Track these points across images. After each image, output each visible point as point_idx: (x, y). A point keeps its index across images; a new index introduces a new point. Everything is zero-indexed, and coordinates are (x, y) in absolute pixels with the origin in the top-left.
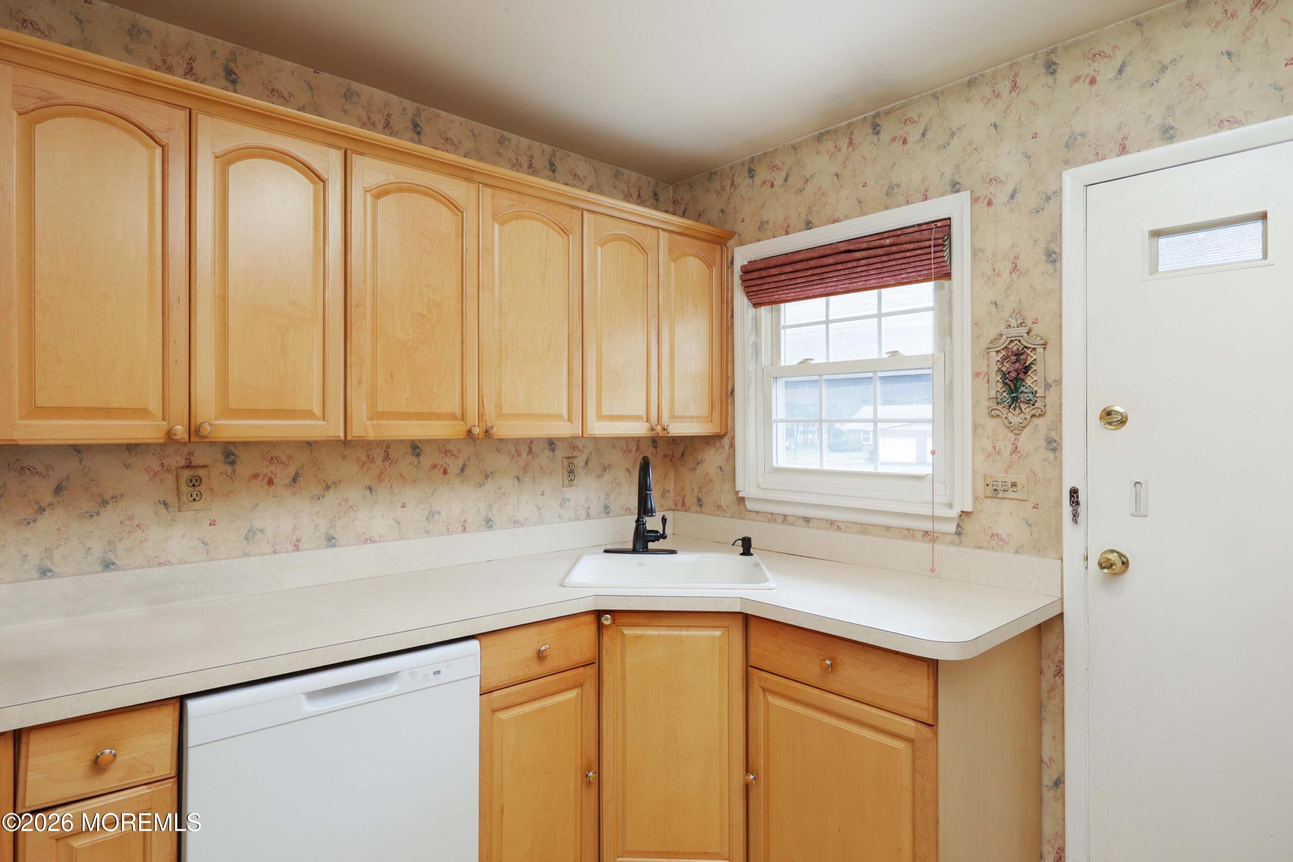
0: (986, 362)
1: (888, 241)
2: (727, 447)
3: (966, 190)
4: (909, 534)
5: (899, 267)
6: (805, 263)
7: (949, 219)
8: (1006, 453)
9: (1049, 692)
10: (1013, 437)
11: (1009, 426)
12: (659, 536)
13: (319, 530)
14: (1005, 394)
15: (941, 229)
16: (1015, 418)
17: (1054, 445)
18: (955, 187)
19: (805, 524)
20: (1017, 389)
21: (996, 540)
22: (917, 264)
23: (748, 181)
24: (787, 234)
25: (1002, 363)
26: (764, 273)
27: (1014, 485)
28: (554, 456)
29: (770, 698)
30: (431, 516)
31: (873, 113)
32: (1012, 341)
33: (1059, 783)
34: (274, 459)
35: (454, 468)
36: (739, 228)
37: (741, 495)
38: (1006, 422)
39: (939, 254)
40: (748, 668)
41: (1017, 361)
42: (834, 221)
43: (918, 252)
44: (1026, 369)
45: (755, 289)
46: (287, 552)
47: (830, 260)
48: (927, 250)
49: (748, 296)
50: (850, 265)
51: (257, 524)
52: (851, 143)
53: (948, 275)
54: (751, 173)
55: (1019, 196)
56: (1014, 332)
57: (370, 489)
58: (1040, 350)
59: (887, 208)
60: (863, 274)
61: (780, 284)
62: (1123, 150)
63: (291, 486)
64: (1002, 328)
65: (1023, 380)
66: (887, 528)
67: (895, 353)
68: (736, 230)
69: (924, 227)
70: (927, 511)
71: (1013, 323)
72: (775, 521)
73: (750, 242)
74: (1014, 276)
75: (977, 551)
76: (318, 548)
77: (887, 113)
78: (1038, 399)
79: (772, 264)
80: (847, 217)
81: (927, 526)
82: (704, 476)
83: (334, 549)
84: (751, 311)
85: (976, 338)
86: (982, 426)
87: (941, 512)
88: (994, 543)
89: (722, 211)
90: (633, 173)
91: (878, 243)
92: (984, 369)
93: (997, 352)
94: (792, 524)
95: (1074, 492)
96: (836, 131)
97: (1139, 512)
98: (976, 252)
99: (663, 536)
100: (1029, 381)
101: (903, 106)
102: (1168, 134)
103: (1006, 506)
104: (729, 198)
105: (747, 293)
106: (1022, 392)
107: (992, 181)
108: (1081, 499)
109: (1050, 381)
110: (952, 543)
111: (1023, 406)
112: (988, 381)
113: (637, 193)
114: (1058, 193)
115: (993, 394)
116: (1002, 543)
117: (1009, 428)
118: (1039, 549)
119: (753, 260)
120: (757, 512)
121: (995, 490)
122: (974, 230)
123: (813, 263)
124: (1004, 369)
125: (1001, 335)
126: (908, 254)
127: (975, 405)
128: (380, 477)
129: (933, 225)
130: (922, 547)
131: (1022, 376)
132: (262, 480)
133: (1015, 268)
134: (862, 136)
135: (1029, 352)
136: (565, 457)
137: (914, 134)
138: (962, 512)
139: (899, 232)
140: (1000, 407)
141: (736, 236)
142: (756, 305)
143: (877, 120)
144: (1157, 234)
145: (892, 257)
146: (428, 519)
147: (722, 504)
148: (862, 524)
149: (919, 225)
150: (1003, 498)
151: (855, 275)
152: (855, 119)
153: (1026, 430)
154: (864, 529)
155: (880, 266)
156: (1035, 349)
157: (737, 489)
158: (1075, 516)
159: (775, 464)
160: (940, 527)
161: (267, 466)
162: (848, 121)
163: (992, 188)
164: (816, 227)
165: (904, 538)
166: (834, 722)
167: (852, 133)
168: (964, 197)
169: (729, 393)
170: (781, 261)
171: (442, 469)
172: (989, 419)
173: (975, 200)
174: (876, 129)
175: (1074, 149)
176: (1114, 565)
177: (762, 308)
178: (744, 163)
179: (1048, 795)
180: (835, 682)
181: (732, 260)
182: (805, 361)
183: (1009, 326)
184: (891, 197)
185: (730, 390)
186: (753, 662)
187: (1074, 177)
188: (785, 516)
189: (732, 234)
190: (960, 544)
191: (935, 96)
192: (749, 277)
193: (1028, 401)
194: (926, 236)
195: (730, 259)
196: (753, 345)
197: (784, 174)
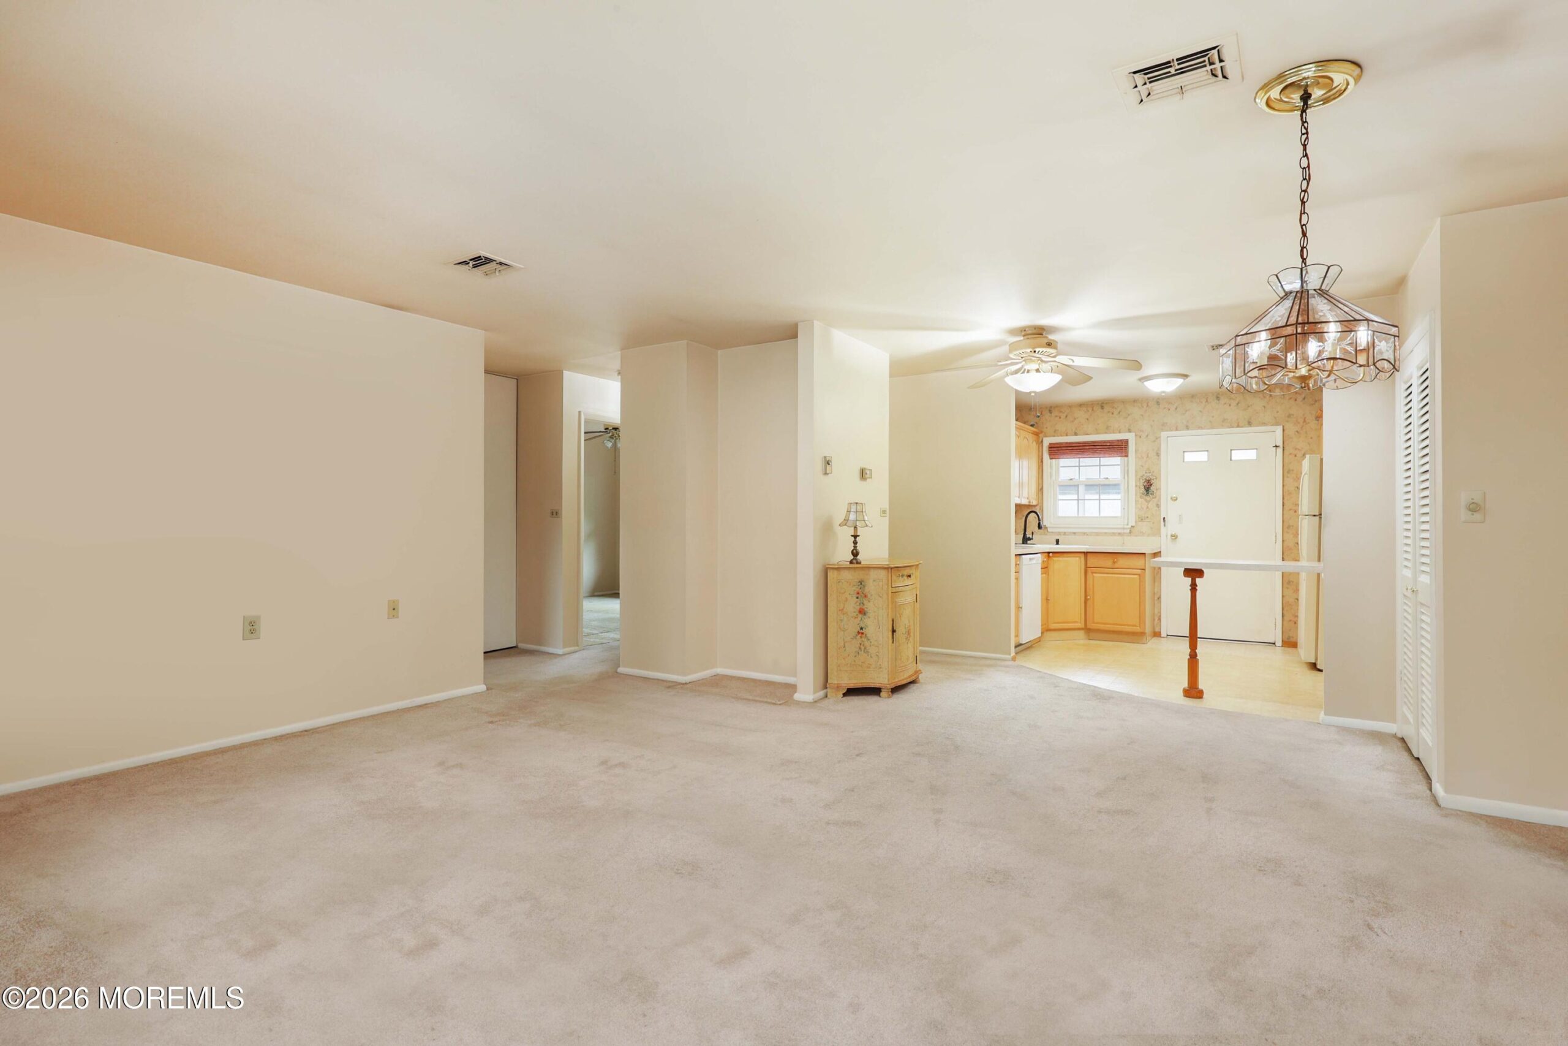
0: (1139, 482)
1: (1108, 444)
2: (1040, 508)
3: (1133, 432)
4: (1114, 534)
5: (1111, 452)
6: (1074, 447)
7: (1127, 440)
8: (1145, 508)
10: (1147, 504)
11: (1146, 500)
12: (1029, 539)
14: (1145, 492)
15: (1125, 442)
16: (1148, 498)
17: (1158, 506)
18: (1130, 431)
19: (1073, 535)
20: (1148, 490)
21: (1142, 534)
22: (1117, 452)
23: (1049, 414)
24: (1067, 436)
25: (1144, 483)
26: (1058, 449)
27: (1147, 517)
29: (1095, 575)
31: (1102, 404)
32: (1147, 477)
33: (1159, 598)
36: (1045, 430)
37: (1046, 527)
39: (1125, 450)
40: (1086, 568)
41: (1148, 482)
42: (1087, 434)
43: (1118, 449)
44: (1151, 485)
45: (1054, 453)
47: (1087, 447)
48: (1121, 448)
49: (1049, 456)
52: (1093, 410)
53: (1127, 456)
54: (1050, 412)
55: (1149, 437)
56: (1148, 475)
58: (1155, 480)
59: (1107, 433)
61: (1065, 452)
62: (1177, 430)
64: (1144, 473)
65: (1150, 488)
66: (1106, 533)
67: (1107, 479)
69: (1120, 441)
70: (1122, 526)
73: (1050, 436)
74: (1148, 459)
75: (1136, 536)
77: (1106, 403)
78: (1154, 493)
79: (1062, 446)
80: (1092, 434)
81: (1119, 531)
84: (1049, 460)
85: (1136, 475)
86: (1138, 501)
87: (1125, 527)
89: (1037, 423)
91: (1105, 444)
92: (1138, 484)
93: (1143, 480)
94: (1068, 536)
95: (1164, 518)
96: (1087, 405)
97: (1180, 522)
98: (1136, 450)
99: (1032, 539)
100: (1152, 488)
101: (1112, 404)
102: (1187, 428)
103: (1145, 523)
104: (1043, 420)
105: (1050, 454)
106: (1150, 491)
107: (1142, 431)
108: (1166, 519)
109: (1158, 488)
110: (1128, 536)
112: (1140, 488)
114: (1160, 437)
115: (1141, 492)
116: (1144, 534)
118: (1154, 534)
119: (1052, 443)
120: (1052, 532)
122: (1136, 444)
123: (1080, 447)
125: (1143, 475)
126: (1115, 449)
127: (1136, 495)
129: (1122, 441)
133: (1148, 457)
134: (1098, 409)
137: (1116, 413)
138: (1132, 526)
139: (1111, 441)
140: (1143, 495)
141: (1045, 433)
142: (1051, 459)
143: (1103, 406)
144: (1184, 452)
145: (1108, 449)
149: (1118, 440)
150: (1144, 521)
151: (1094, 453)
152: (1095, 404)
153: (1150, 502)
154: (1097, 534)
156: (1153, 479)
157: (1044, 524)
158: (1165, 526)
159: (1059, 515)
160: (1125, 531)
162: (1092, 404)
163: (1141, 434)
164: (1079, 435)
165: (1112, 536)
166: (1116, 576)
167: (1094, 407)
168: (1133, 434)
169: (1040, 490)
170: (1067, 445)
172: (1140, 499)
173: (1136, 435)
174: (1102, 408)
175: (1164, 426)
176: (1174, 537)
177: (1054, 460)
178: (1046, 408)
179: (1156, 602)
180: (1116, 565)
181: (1042, 441)
182: (1071, 479)
183: (1146, 473)
184: (1108, 429)
185: (1040, 488)
186: (1088, 565)
187: (1164, 434)
188: (1065, 533)
189: (1042, 432)
190: (1130, 536)
191: (1123, 402)
192: (1052, 449)
193: (1151, 494)
194: (1120, 444)
195: (1040, 440)
196: (1051, 473)
197: (1065, 415)
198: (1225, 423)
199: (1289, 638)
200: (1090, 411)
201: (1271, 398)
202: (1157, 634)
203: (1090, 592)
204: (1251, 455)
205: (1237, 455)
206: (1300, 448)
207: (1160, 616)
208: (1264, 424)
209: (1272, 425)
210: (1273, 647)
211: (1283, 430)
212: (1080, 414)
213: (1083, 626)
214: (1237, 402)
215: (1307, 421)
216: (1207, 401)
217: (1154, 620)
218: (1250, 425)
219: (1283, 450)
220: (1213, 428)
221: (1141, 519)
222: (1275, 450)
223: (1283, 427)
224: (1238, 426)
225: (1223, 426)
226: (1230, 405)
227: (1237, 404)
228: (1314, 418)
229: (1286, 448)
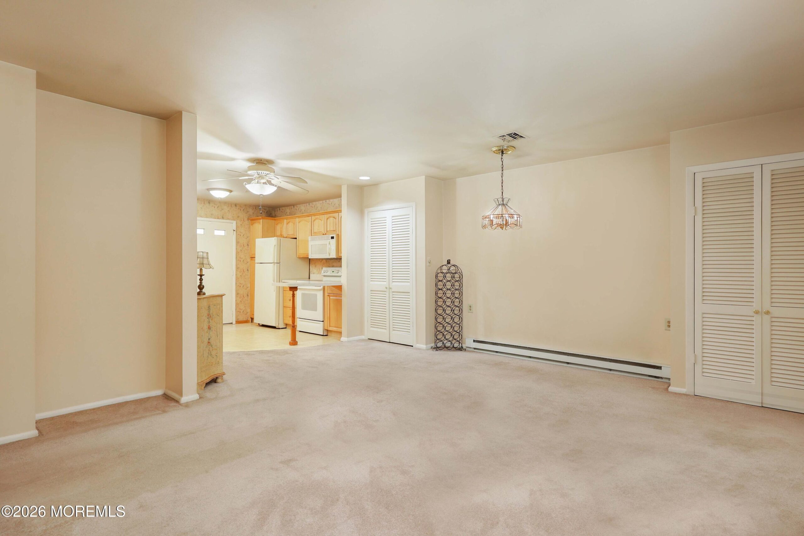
198: (212, 216)
199: (238, 319)
204: (222, 233)
205: (217, 233)
206: (242, 232)
208: (228, 219)
209: (232, 220)
210: (231, 325)
211: (236, 223)
214: (217, 206)
216: (204, 203)
218: (223, 218)
220: (207, 217)
222: (233, 232)
223: (236, 221)
224: (218, 218)
226: (214, 207)
227: (218, 207)
228: (247, 219)
229: (237, 231)
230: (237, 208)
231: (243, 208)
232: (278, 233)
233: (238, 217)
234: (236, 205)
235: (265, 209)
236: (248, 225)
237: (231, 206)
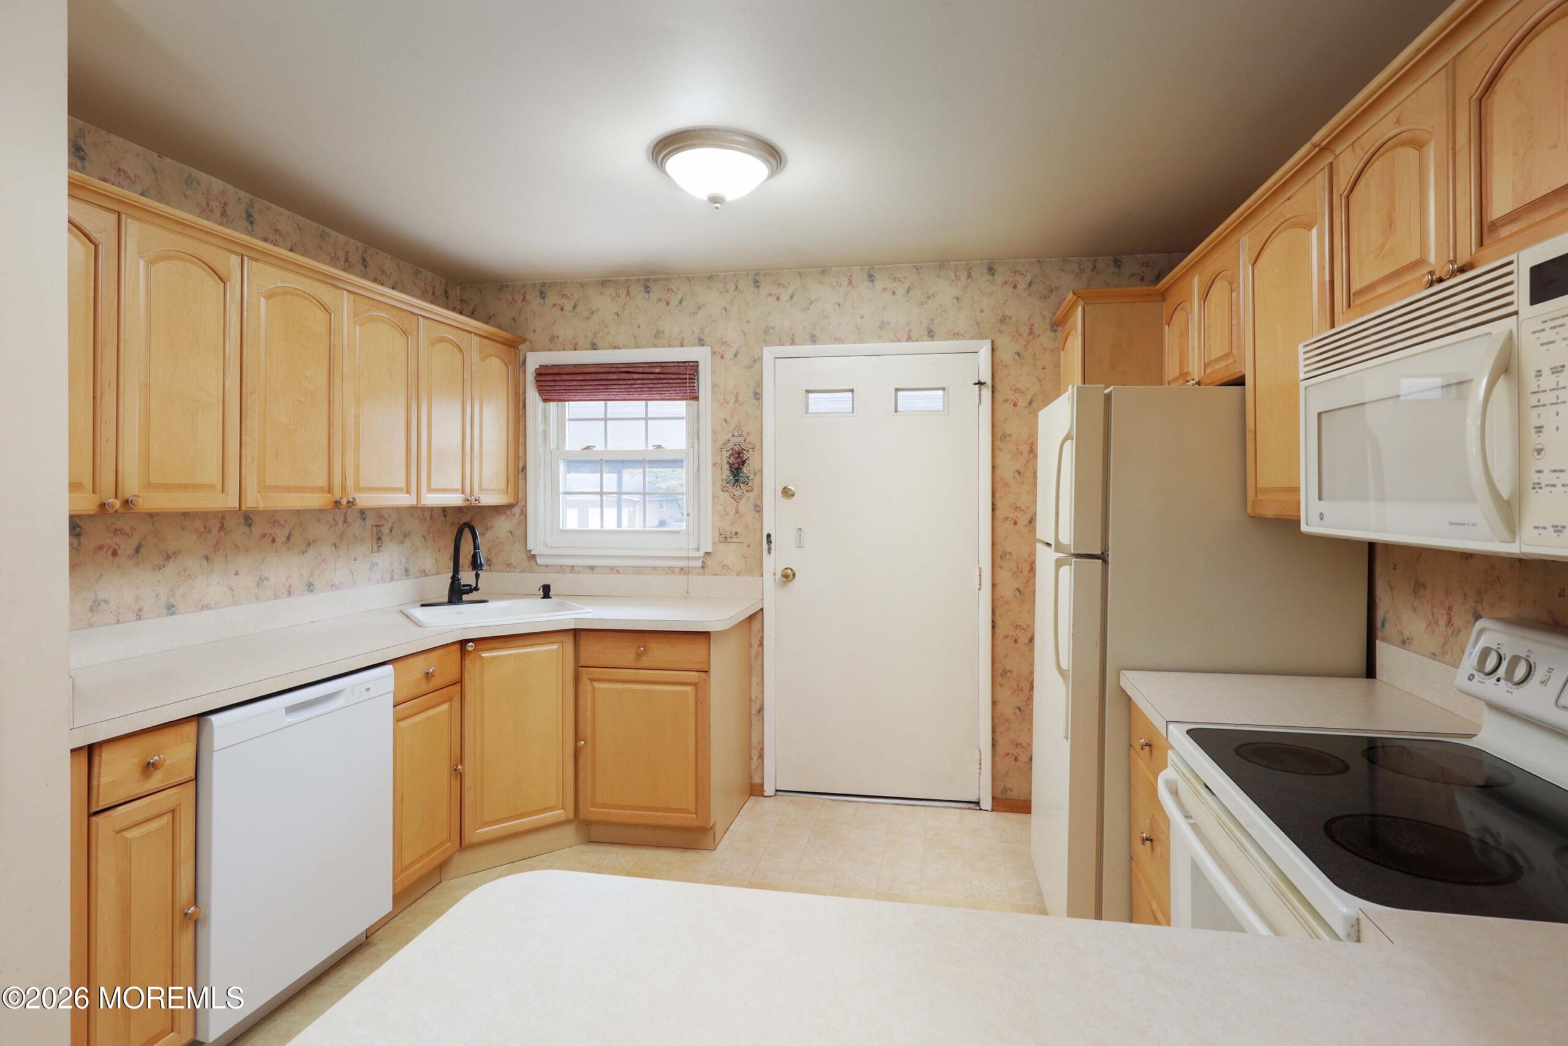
0: (720, 457)
1: (657, 370)
2: (517, 515)
3: (708, 346)
4: (670, 570)
5: (665, 389)
6: (593, 375)
7: (698, 362)
8: (732, 513)
9: (755, 657)
10: (736, 504)
11: (733, 497)
12: (473, 589)
13: (160, 600)
14: (731, 477)
15: (692, 368)
16: (738, 493)
17: (758, 509)
18: (701, 342)
19: (590, 571)
20: (738, 474)
21: (725, 569)
22: (677, 389)
23: (539, 300)
24: (576, 350)
25: (730, 458)
26: (558, 378)
27: (736, 533)
28: (365, 524)
29: (596, 684)
30: (261, 581)
31: (645, 277)
32: (735, 445)
33: (761, 710)
34: (118, 531)
35: (281, 537)
36: (530, 336)
37: (533, 553)
38: (732, 494)
39: (692, 385)
40: (579, 667)
41: (739, 457)
42: (615, 348)
43: (679, 381)
44: (744, 462)
45: (548, 388)
46: (130, 621)
47: (614, 377)
48: (684, 381)
49: (539, 393)
50: (629, 382)
51: (102, 595)
52: (628, 294)
53: (696, 398)
54: (542, 295)
55: (739, 356)
56: (737, 440)
57: (207, 558)
58: (751, 451)
59: (655, 346)
60: (639, 390)
61: (570, 388)
62: (793, 343)
63: (134, 556)
64: (729, 436)
65: (741, 469)
66: (655, 568)
67: (659, 447)
68: (528, 337)
69: (681, 364)
70: (684, 554)
71: (736, 434)
72: (564, 571)
73: (541, 350)
74: (737, 405)
75: (714, 577)
76: (159, 616)
77: (655, 280)
78: (750, 481)
79: (565, 371)
80: (625, 347)
81: (683, 564)
82: (494, 540)
83: (174, 617)
84: (541, 404)
85: (714, 441)
86: (717, 497)
87: (692, 554)
88: (724, 571)
89: (514, 319)
90: (429, 273)
91: (650, 370)
92: (719, 461)
93: (727, 451)
94: (579, 572)
95: (769, 536)
96: (617, 282)
97: (800, 544)
98: (714, 386)
99: (480, 589)
100: (745, 470)
101: (667, 279)
102: (813, 339)
103: (732, 547)
104: (521, 310)
105: (539, 390)
106: (741, 476)
107: (724, 343)
108: (772, 540)
109: (756, 470)
110: (699, 574)
111: (741, 484)
112: (721, 469)
113: (431, 290)
114: (761, 359)
115: (724, 477)
116: (729, 570)
117: (733, 498)
118: (750, 571)
119: (544, 365)
120: (547, 566)
121: (726, 537)
122: (713, 372)
123: (600, 376)
124: (731, 462)
125: (729, 441)
126: (671, 381)
127: (714, 483)
128: (216, 547)
129: (687, 364)
130: (681, 579)
131: (741, 466)
132: (106, 552)
133: (737, 400)
134: (637, 290)
135: (745, 452)
136: (374, 526)
137: (674, 300)
138: (706, 553)
139: (664, 365)
140: (728, 485)
141: (528, 342)
142: (544, 401)
143: (648, 283)
144: (808, 391)
145: (660, 381)
146: (258, 586)
147: (513, 562)
148: (636, 567)
149: (678, 362)
150: (730, 542)
151: (633, 390)
152: (631, 278)
153: (742, 499)
154: (638, 570)
155: (651, 386)
156: (748, 451)
157: (528, 549)
158: (769, 550)
159: (561, 527)
160: (692, 564)
161: (112, 538)
162: (626, 278)
163: (723, 348)
164: (600, 349)
165: (667, 574)
166: (646, 686)
167: (629, 287)
168: (707, 350)
169: (520, 470)
170: (573, 371)
171: (271, 537)
172: (722, 493)
173: (714, 353)
174: (647, 289)
175: (769, 335)
176: (788, 576)
177: (552, 404)
178: (534, 285)
179: (754, 719)
180: (646, 661)
181: (524, 361)
182: (588, 448)
183: (734, 436)
184: (658, 339)
185: (520, 467)
186: (582, 662)
187: (768, 353)
188: (573, 567)
189: (524, 340)
190: (704, 574)
191: (688, 279)
192: (543, 378)
193: (744, 483)
194: (682, 370)
195: (521, 360)
196: (544, 431)
197: (572, 303)
198: (883, 330)
200: (623, 296)
201: (969, 281)
202: (756, 790)
203: (587, 730)
204: (934, 400)
205: (908, 401)
206: (1024, 389)
207: (762, 749)
208: (957, 335)
209: (972, 339)
211: (993, 350)
212: (604, 304)
213: (571, 815)
214: (907, 286)
215: (1037, 330)
216: (850, 282)
217: (751, 758)
218: (932, 337)
219: (993, 392)
220: (861, 340)
221: (725, 538)
222: (977, 393)
223: (993, 342)
224: (909, 339)
225: (880, 337)
226: (894, 293)
227: (908, 292)
228: (1048, 327)
229: (999, 387)
230: (999, 279)
231: (1029, 278)
232: (1171, 369)
233: (1004, 320)
234: (991, 270)
235: (1145, 264)
236: (1052, 351)
237: (969, 276)
